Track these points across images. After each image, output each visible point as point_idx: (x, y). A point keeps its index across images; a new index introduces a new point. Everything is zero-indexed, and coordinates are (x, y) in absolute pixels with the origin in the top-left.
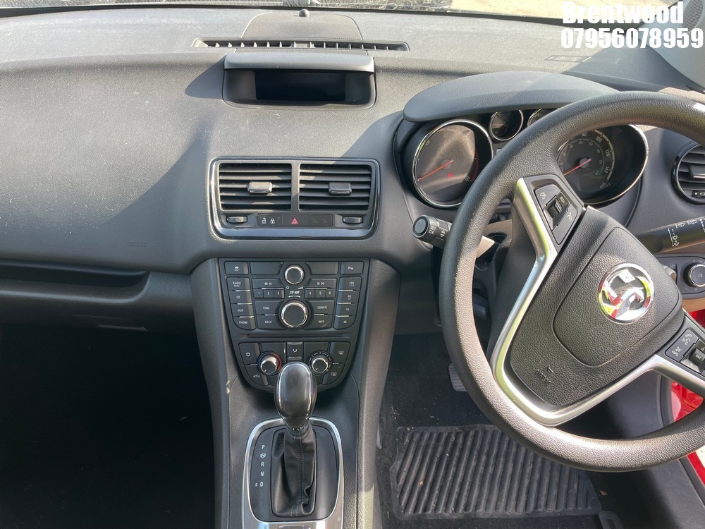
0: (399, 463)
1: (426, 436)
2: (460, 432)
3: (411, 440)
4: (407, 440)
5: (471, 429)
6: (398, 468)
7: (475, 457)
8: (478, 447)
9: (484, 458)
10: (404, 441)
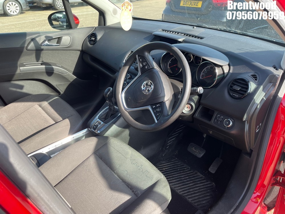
0: (165, 162)
1: (179, 163)
2: (189, 169)
3: (174, 161)
4: (173, 160)
5: (193, 170)
6: (163, 163)
7: (185, 176)
8: (189, 175)
9: (187, 177)
10: (172, 160)
